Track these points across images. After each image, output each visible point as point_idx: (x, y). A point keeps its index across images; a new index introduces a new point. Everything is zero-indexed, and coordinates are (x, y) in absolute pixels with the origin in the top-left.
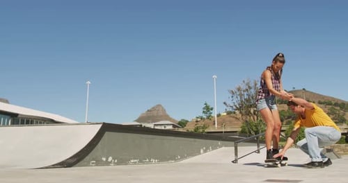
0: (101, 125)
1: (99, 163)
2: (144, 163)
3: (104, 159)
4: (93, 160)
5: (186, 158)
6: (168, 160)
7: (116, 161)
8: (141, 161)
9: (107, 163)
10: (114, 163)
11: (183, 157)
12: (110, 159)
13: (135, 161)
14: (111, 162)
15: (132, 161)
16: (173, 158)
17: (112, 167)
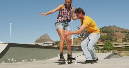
0: (8, 44)
1: (7, 61)
2: (29, 61)
3: (9, 60)
4: (4, 60)
5: (50, 58)
6: (41, 59)
7: (15, 60)
8: (28, 60)
9: (11, 62)
10: (15, 61)
11: (49, 58)
12: (12, 60)
13: (25, 60)
14: (13, 61)
15: (24, 60)
16: (44, 58)
17: (14, 63)
